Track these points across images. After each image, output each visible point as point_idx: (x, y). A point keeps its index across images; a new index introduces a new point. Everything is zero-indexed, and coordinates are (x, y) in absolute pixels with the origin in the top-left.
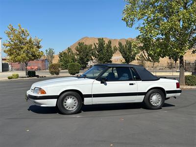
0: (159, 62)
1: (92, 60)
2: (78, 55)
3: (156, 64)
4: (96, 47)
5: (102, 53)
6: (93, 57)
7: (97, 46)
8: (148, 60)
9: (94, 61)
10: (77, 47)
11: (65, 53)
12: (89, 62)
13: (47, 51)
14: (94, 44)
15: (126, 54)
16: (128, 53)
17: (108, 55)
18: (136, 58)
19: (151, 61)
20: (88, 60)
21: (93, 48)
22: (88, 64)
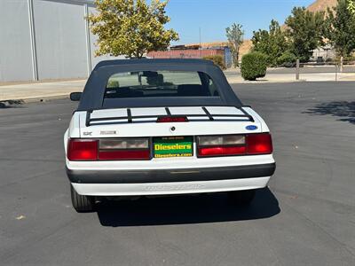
1: (323, 44)
2: (292, 35)
4: (331, 15)
5: (345, 29)
6: (325, 40)
7: (334, 13)
9: (326, 47)
10: (290, 17)
11: (264, 33)
12: (315, 50)
13: (228, 29)
14: (328, 9)
20: (313, 46)
21: (325, 18)
22: (314, 55)
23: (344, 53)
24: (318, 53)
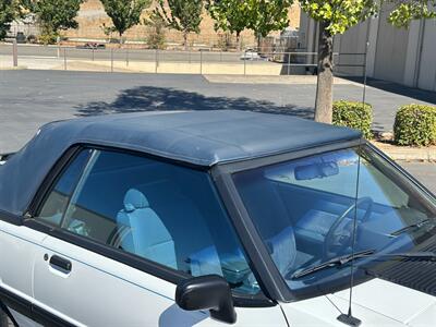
0: (198, 31)
3: (191, 35)
6: (23, 10)
8: (173, 25)
9: (27, 20)
12: (13, 24)
15: (115, 7)
16: (121, 5)
17: (67, 7)
18: (141, 18)
19: (178, 28)
20: (10, 18)
22: (12, 29)
23: (51, 29)
24: (16, 26)
